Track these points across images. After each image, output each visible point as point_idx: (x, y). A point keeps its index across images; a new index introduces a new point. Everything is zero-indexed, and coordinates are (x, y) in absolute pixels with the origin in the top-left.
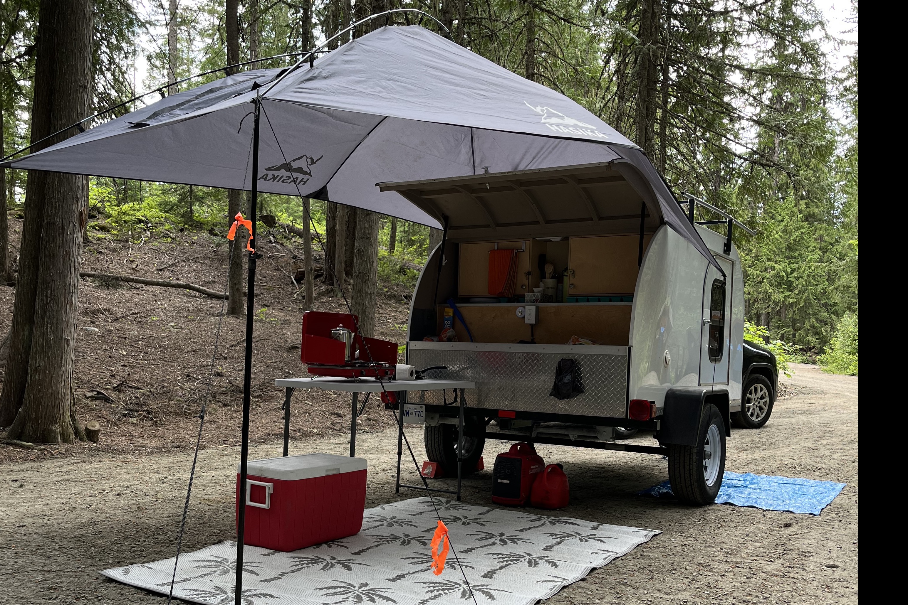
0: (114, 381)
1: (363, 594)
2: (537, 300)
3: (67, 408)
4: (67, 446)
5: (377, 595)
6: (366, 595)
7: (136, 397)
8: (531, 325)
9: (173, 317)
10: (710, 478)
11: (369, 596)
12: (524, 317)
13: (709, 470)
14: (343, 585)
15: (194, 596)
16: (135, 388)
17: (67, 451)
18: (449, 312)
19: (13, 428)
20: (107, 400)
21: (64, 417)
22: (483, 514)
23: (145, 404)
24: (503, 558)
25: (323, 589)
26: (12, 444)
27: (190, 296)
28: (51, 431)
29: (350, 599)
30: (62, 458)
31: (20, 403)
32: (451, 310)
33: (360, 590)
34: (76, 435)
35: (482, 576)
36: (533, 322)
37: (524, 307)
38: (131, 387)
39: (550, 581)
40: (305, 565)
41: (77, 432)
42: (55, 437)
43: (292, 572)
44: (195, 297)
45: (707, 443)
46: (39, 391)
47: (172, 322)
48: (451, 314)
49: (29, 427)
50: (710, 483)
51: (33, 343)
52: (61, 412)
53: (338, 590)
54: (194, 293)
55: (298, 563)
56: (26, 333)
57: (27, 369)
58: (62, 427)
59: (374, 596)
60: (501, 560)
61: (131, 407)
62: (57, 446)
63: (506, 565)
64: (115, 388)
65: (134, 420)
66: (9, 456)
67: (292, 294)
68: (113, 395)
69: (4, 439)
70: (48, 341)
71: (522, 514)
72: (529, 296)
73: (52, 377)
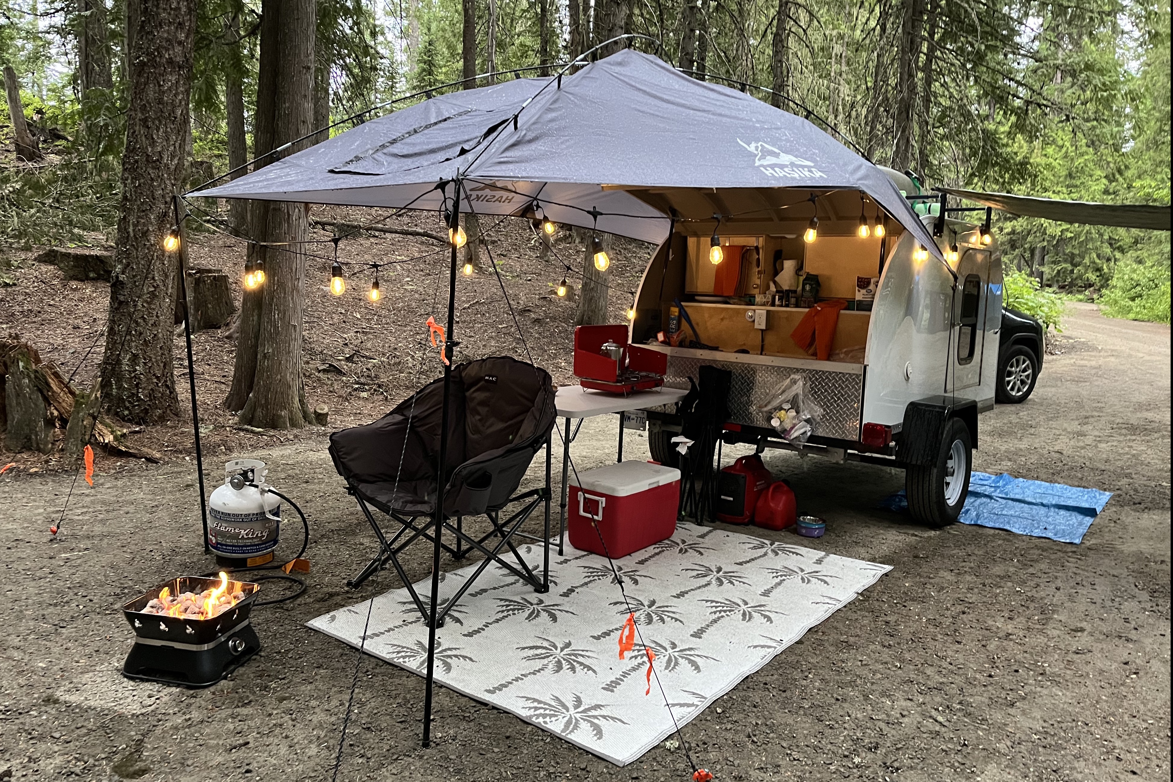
0: (347, 350)
1: (564, 659)
2: (768, 302)
3: (296, 393)
4: (296, 431)
5: (578, 662)
6: (568, 661)
7: (367, 369)
8: (762, 330)
9: (409, 270)
10: (952, 496)
11: (570, 663)
12: (754, 321)
13: (951, 486)
14: (546, 644)
15: (395, 655)
16: (366, 357)
17: (296, 436)
18: (675, 311)
19: (244, 414)
20: (338, 372)
21: (293, 403)
22: (703, 536)
23: (376, 376)
24: (716, 607)
25: (524, 648)
26: (243, 430)
27: (428, 245)
28: (280, 416)
29: (551, 666)
30: (290, 445)
31: (250, 388)
32: (677, 310)
33: (563, 653)
34: (305, 418)
35: (692, 635)
36: (763, 327)
37: (754, 311)
38: (363, 357)
39: (763, 647)
40: (511, 612)
41: (305, 416)
42: (285, 423)
43: (497, 621)
44: (433, 244)
45: (951, 458)
46: (268, 377)
47: (408, 276)
48: (677, 314)
49: (259, 413)
50: (952, 502)
51: (262, 330)
52: (290, 397)
53: (539, 651)
54: (431, 240)
55: (504, 608)
56: (256, 318)
57: (257, 355)
58: (291, 412)
59: (575, 664)
60: (714, 609)
61: (362, 380)
62: (285, 432)
63: (719, 618)
64: (347, 358)
65: (365, 395)
66: (240, 444)
67: (529, 240)
68: (345, 366)
69: (236, 424)
70: (276, 327)
71: (744, 537)
72: (759, 299)
73: (280, 363)
